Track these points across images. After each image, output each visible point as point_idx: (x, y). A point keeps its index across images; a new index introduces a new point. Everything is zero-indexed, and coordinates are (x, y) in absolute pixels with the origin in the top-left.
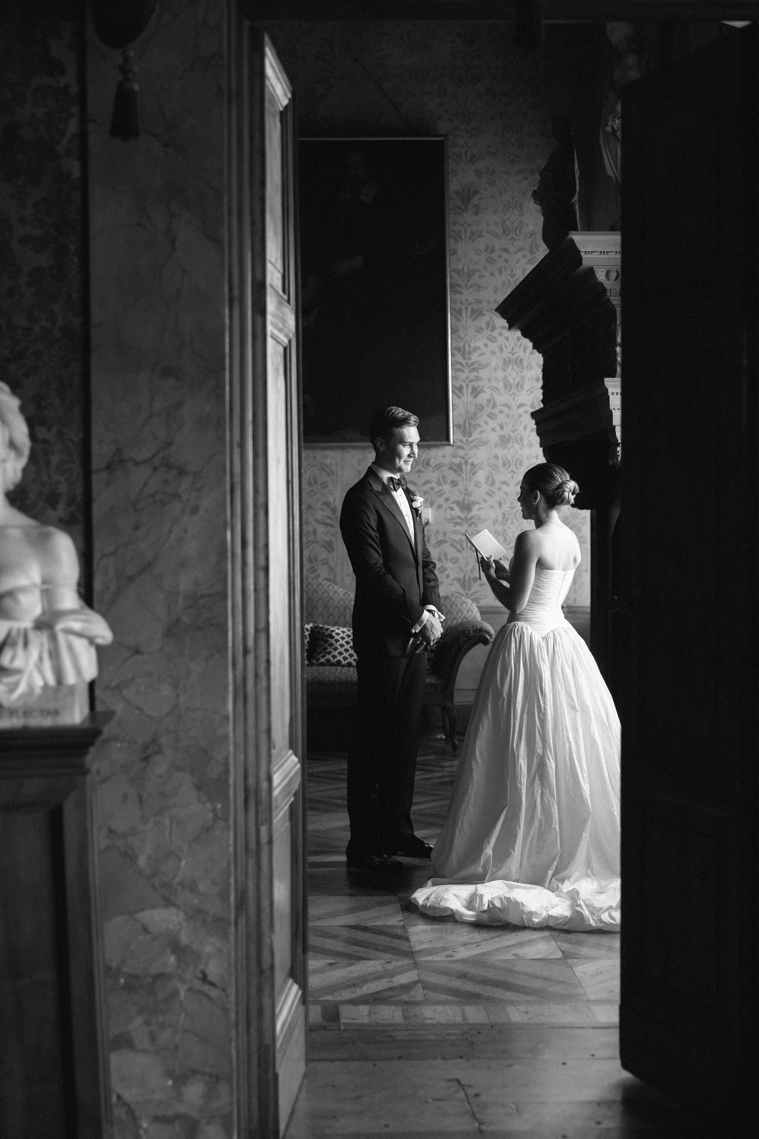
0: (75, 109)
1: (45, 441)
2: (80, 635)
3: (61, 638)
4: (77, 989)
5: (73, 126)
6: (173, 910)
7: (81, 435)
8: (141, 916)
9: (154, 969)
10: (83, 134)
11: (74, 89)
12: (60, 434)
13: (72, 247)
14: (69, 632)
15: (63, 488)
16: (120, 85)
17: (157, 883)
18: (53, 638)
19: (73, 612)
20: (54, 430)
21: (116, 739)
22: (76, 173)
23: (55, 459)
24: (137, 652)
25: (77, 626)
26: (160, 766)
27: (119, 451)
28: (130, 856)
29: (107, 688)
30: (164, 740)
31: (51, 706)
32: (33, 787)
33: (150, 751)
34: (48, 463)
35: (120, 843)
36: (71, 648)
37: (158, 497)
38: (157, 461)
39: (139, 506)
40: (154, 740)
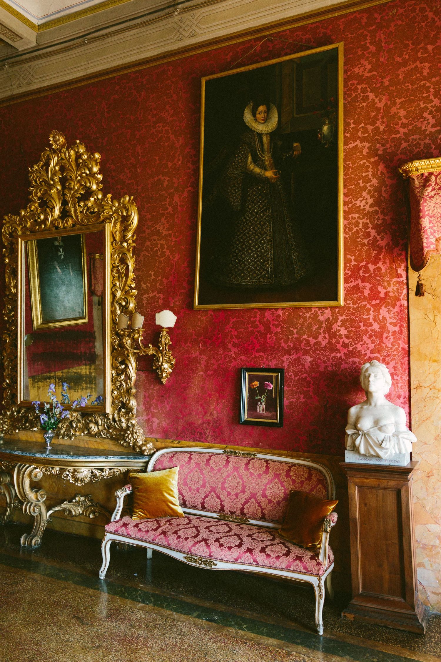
0: (405, 287)
1: (397, 380)
2: (407, 439)
3: (401, 439)
4: (405, 547)
5: (405, 292)
6: (438, 525)
7: (408, 378)
8: (427, 526)
9: (432, 544)
10: (408, 293)
11: (405, 281)
12: (401, 377)
13: (405, 325)
14: (403, 438)
15: (402, 393)
16: (418, 282)
17: (432, 516)
18: (399, 439)
19: (404, 432)
20: (399, 377)
21: (419, 469)
22: (406, 304)
23: (400, 385)
24: (425, 444)
25: (406, 436)
26: (433, 479)
27: (419, 383)
28: (424, 507)
29: (416, 453)
30: (434, 471)
31: (398, 460)
32: (392, 483)
33: (430, 475)
34: (397, 386)
35: (420, 502)
36: (404, 443)
37: (432, 397)
38: (431, 387)
39: (426, 400)
40: (431, 471)
